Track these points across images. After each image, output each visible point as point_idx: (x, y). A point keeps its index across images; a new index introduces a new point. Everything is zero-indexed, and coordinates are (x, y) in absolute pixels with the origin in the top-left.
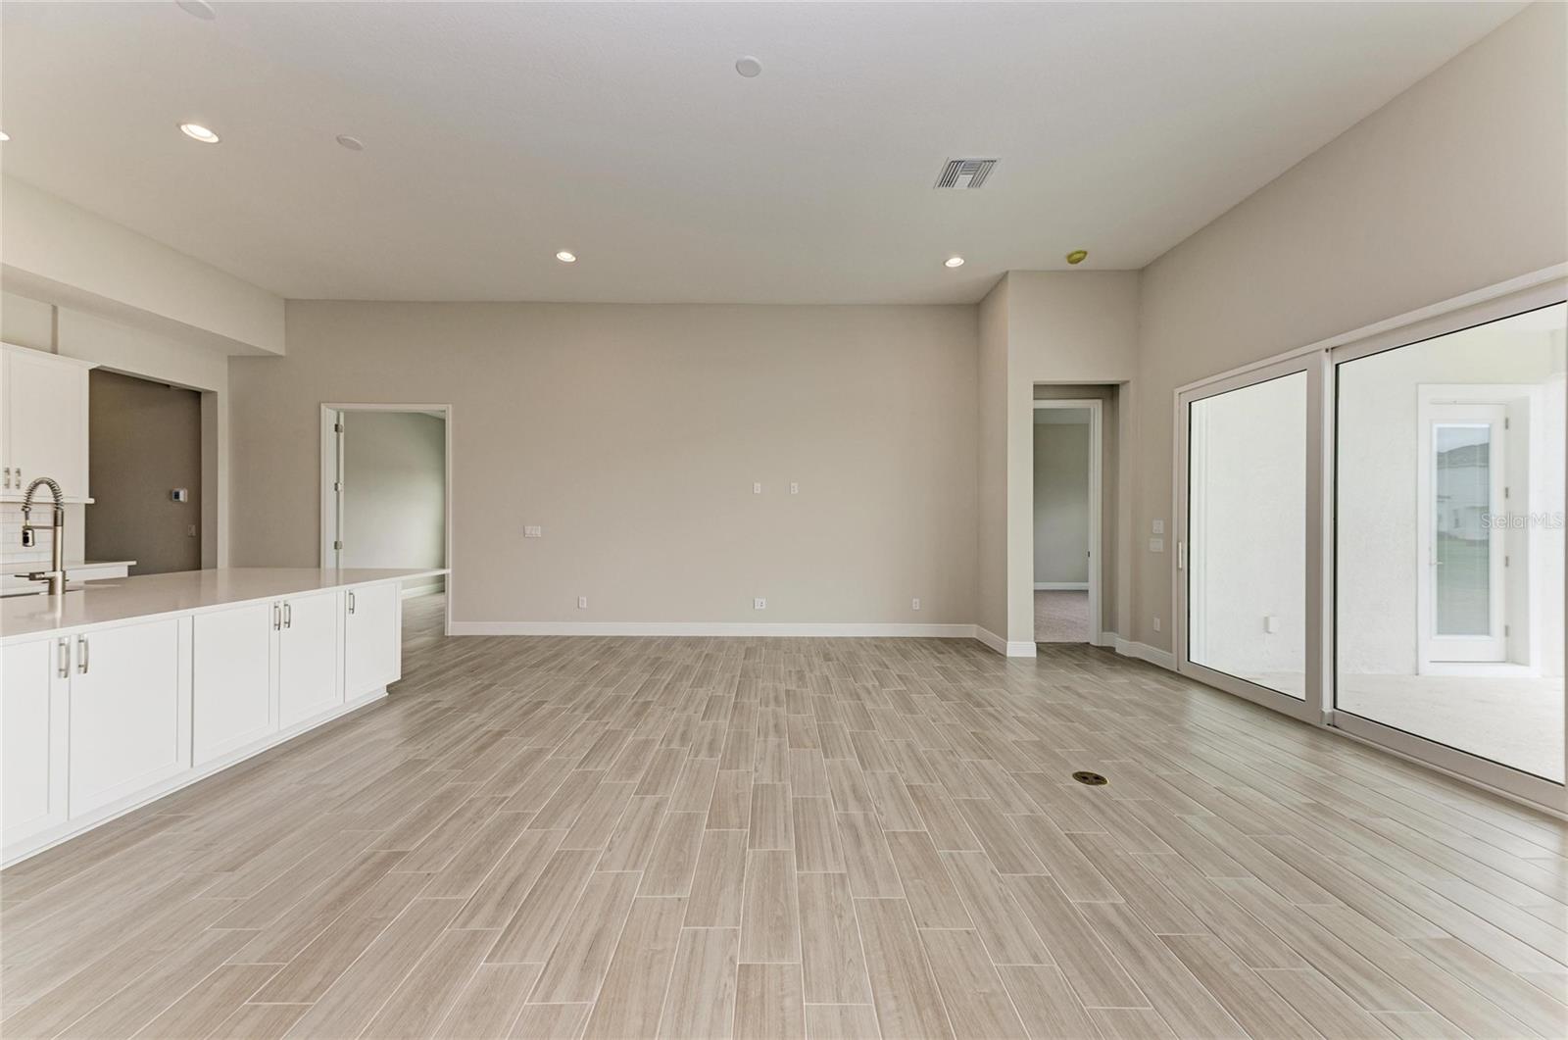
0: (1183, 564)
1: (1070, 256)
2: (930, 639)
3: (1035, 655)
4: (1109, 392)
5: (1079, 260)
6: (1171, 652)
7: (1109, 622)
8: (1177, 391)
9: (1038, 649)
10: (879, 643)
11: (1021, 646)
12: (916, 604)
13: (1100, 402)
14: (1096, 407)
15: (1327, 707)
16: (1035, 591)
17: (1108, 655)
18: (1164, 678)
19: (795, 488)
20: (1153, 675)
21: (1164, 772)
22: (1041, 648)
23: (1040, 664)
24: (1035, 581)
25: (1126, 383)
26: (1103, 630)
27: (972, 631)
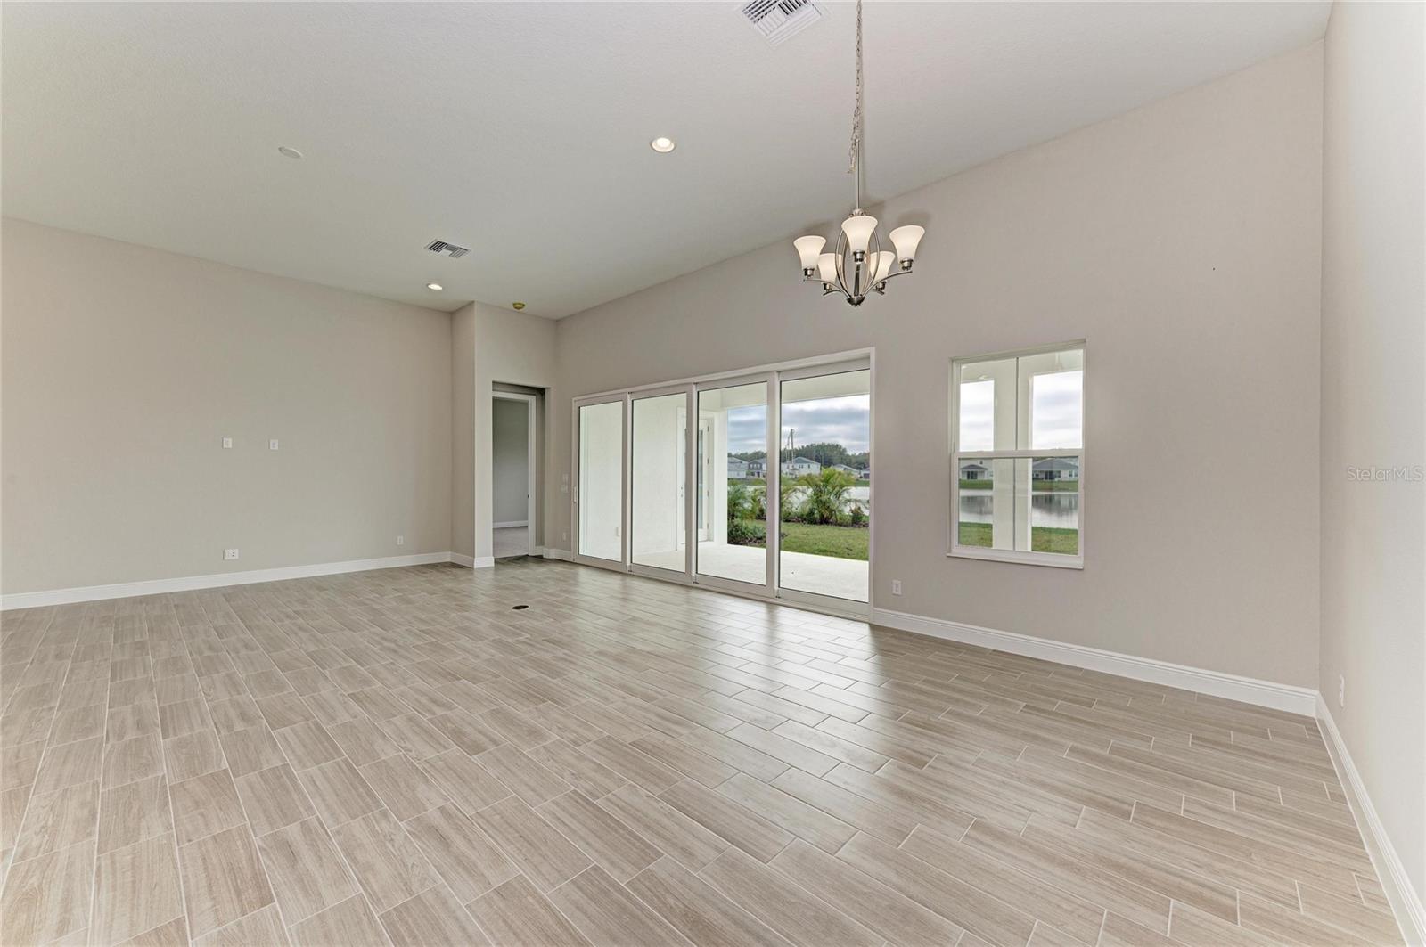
0: (576, 500)
1: (514, 304)
2: (414, 567)
3: (493, 565)
4: (540, 392)
5: (520, 308)
6: (570, 550)
7: (540, 541)
8: (574, 399)
9: (495, 562)
10: (368, 575)
11: (484, 560)
12: (400, 540)
13: (534, 397)
14: (532, 400)
15: (628, 563)
16: (494, 529)
17: (539, 559)
18: (566, 566)
19: (275, 445)
20: (562, 565)
21: (555, 599)
22: (497, 561)
23: (496, 569)
24: (494, 522)
25: (549, 388)
26: (536, 545)
27: (447, 557)
